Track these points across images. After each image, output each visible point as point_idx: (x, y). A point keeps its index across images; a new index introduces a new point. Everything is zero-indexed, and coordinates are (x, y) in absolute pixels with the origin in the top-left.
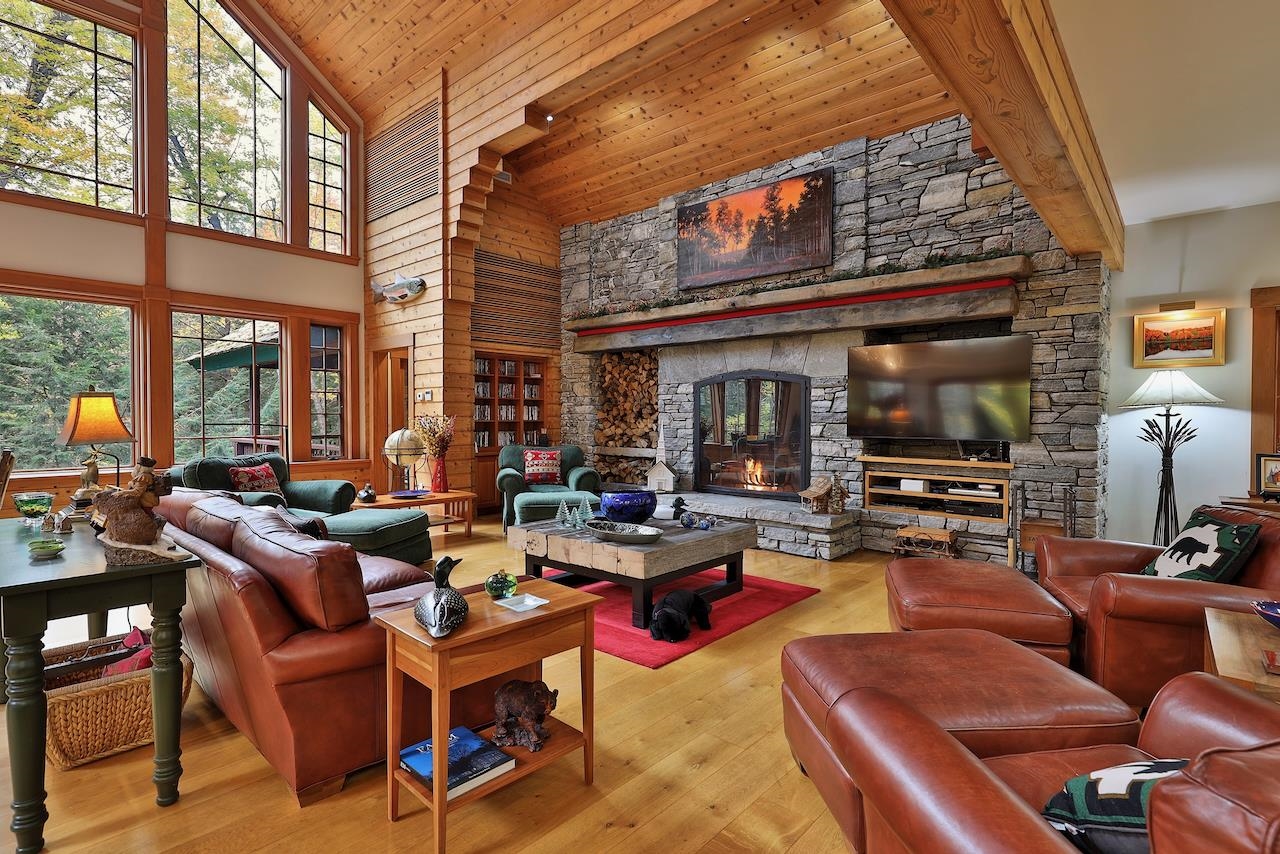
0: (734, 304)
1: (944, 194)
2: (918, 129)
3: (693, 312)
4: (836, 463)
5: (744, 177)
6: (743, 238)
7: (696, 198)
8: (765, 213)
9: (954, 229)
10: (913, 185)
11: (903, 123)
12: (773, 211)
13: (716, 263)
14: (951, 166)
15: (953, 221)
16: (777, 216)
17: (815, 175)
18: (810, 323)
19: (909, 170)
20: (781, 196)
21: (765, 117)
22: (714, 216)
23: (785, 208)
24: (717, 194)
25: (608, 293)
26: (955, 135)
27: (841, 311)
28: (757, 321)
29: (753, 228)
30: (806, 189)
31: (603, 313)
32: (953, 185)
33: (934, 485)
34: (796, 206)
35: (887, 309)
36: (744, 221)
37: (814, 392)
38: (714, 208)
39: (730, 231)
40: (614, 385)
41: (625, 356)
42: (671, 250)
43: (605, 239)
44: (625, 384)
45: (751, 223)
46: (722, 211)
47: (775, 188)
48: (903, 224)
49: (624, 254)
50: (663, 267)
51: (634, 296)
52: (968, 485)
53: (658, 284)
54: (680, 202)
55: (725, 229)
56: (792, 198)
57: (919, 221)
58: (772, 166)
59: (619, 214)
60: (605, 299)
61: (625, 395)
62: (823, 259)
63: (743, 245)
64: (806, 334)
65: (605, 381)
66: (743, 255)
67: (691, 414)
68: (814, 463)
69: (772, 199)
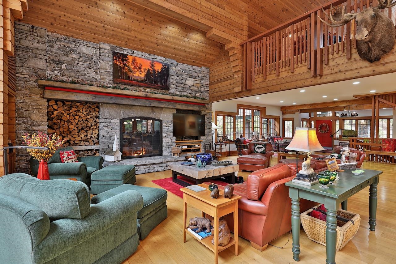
0: (146, 95)
1: (190, 82)
2: (185, 65)
3: (130, 94)
4: (169, 144)
5: (141, 53)
6: (142, 73)
7: (121, 51)
8: (150, 68)
9: (191, 90)
10: (185, 77)
11: (183, 62)
12: (152, 69)
13: (132, 78)
14: (192, 77)
15: (192, 88)
16: (154, 71)
17: (166, 64)
18: (168, 105)
19: (184, 73)
20: (155, 65)
21: (160, 42)
22: (131, 61)
23: (157, 70)
24: (130, 53)
25: (61, 71)
26: (192, 70)
27: (176, 104)
28: (152, 102)
29: (146, 71)
30: (162, 67)
31: (73, 82)
32: (192, 80)
33: (188, 147)
34: (160, 71)
35: (186, 106)
36: (143, 68)
37: (163, 124)
38: (130, 59)
39: (137, 69)
41: (66, 103)
42: (107, 65)
43: (59, 43)
44: (68, 116)
45: (145, 70)
46: (134, 61)
47: (153, 62)
48: (182, 85)
49: (75, 56)
50: (103, 71)
51: (82, 77)
52: (194, 146)
53: (98, 77)
54: (112, 48)
55: (135, 67)
56: (158, 68)
57: (186, 86)
58: (150, 54)
59: (72, 36)
60: (59, 74)
61: (69, 121)
62: (167, 89)
63: (143, 75)
64: (162, 108)
65: (53, 114)
66: (143, 79)
67: (118, 131)
68: (164, 144)
69: (152, 65)
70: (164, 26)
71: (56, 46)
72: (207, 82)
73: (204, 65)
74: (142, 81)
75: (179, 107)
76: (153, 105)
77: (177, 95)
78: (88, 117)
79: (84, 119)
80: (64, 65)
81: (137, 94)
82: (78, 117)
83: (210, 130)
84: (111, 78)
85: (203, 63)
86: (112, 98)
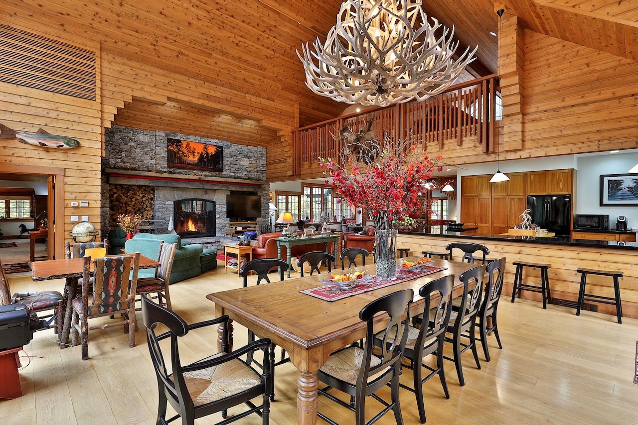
0: (200, 178)
1: (245, 162)
2: (240, 145)
3: (184, 178)
4: (223, 225)
5: (194, 137)
6: (196, 157)
7: (175, 137)
8: (203, 152)
9: (246, 170)
10: (239, 158)
11: (238, 143)
12: (206, 152)
13: (185, 162)
14: (247, 157)
16: (207, 154)
17: (219, 147)
18: (221, 187)
19: (239, 154)
20: (208, 148)
21: (213, 127)
22: (184, 146)
23: (210, 153)
24: (184, 138)
25: (120, 158)
26: (247, 150)
27: (230, 186)
28: (205, 184)
29: (199, 155)
30: (216, 149)
32: (247, 161)
33: (243, 228)
34: (213, 153)
35: (240, 187)
36: (196, 151)
37: (217, 206)
38: (184, 144)
39: (191, 153)
40: (118, 200)
41: (124, 186)
42: (162, 151)
43: (119, 134)
44: (126, 199)
45: (198, 153)
46: (188, 145)
47: (206, 145)
48: (237, 166)
49: (132, 144)
50: (158, 156)
51: (139, 163)
52: (249, 227)
53: (153, 162)
54: (167, 135)
55: (189, 152)
56: (212, 150)
57: (240, 167)
58: (203, 138)
59: (131, 127)
60: (119, 160)
61: (126, 203)
62: (221, 170)
63: (196, 159)
64: (216, 190)
65: (113, 197)
66: (196, 162)
67: (172, 212)
68: (217, 225)
69: (205, 148)
70: (217, 116)
71: (117, 137)
72: (264, 162)
73: (259, 145)
74: (195, 165)
75: (233, 188)
76: (206, 187)
77: (230, 177)
78: (144, 199)
79: (140, 201)
80: (124, 153)
81: (191, 177)
82: (135, 199)
83: (267, 211)
84: (166, 163)
85: (259, 143)
86: (167, 182)
